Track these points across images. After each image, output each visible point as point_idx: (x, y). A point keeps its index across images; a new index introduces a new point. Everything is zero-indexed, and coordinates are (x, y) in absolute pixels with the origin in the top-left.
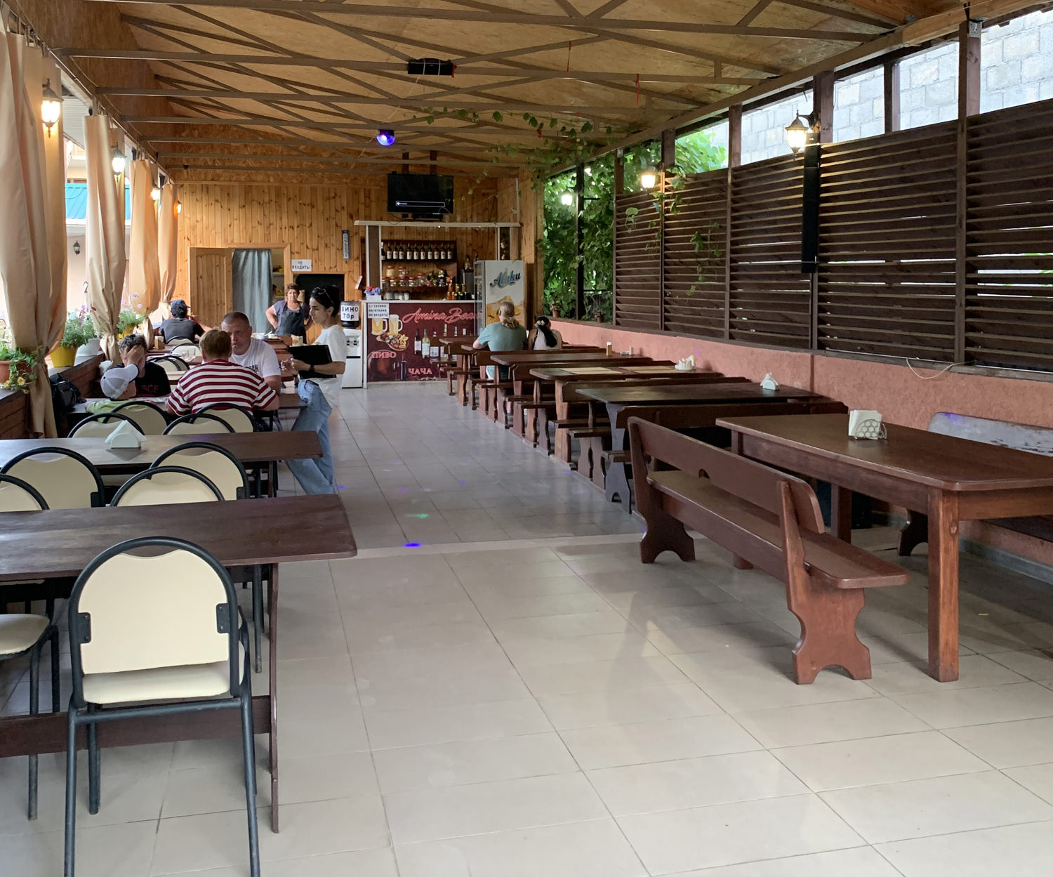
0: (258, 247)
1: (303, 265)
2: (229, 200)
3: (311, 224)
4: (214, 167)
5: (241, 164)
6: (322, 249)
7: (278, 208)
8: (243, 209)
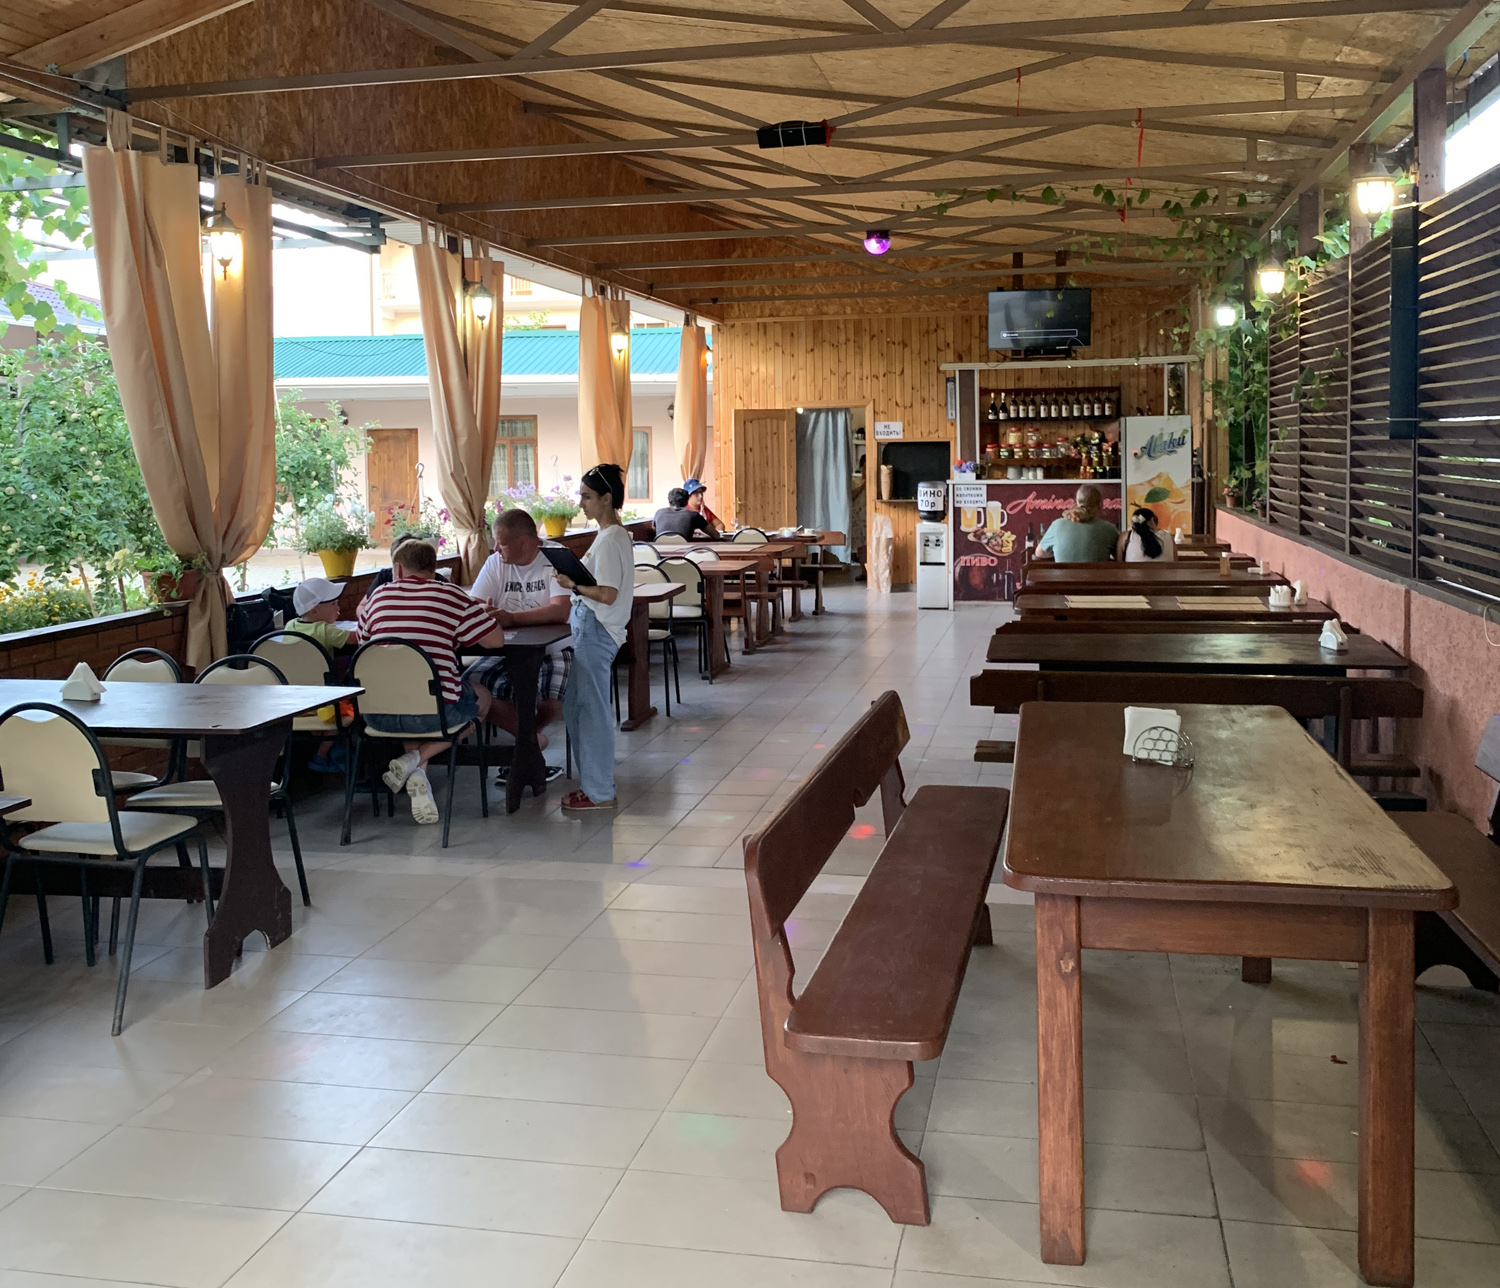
0: (831, 405)
1: (892, 429)
2: (792, 342)
3: (903, 372)
4: (773, 298)
5: (808, 292)
6: (917, 405)
7: (857, 350)
8: (811, 354)
